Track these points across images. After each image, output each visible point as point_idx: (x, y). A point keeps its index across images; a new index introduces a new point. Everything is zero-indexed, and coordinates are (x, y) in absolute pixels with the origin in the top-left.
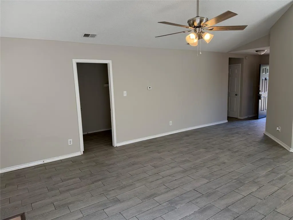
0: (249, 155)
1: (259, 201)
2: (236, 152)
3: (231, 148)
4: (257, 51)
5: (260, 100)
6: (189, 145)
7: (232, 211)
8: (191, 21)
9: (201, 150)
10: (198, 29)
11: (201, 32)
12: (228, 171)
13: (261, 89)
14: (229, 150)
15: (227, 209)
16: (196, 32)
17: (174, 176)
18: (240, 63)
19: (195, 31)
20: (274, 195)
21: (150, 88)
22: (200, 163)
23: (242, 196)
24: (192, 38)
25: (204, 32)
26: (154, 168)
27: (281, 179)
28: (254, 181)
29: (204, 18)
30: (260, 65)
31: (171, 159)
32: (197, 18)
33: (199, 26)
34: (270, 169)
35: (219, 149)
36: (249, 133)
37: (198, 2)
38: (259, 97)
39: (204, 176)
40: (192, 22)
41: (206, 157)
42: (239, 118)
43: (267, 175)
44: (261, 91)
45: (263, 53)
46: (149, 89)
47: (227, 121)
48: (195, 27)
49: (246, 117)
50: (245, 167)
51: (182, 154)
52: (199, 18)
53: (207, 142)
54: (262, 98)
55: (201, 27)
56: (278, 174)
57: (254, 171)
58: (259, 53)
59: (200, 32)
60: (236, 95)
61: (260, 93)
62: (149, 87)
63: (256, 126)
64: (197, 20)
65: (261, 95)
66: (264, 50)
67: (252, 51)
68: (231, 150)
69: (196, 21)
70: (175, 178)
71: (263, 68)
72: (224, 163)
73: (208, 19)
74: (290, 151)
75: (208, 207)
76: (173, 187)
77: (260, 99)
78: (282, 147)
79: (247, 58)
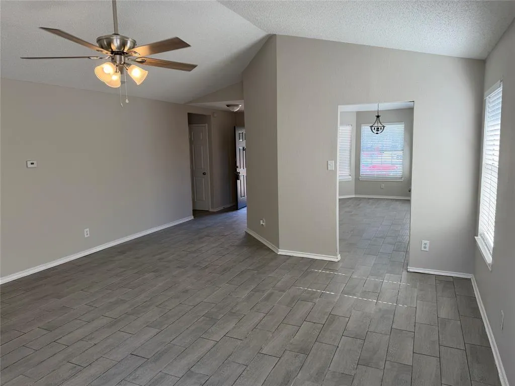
0: (225, 270)
1: (239, 342)
2: (206, 267)
3: (197, 263)
4: (228, 106)
5: (238, 181)
6: (125, 271)
7: (198, 374)
8: (103, 41)
9: (147, 276)
10: (118, 57)
11: (124, 63)
12: (191, 304)
13: (238, 164)
14: (195, 266)
15: (189, 373)
16: (115, 62)
17: (91, 339)
18: (205, 123)
19: (113, 60)
20: (259, 327)
21: (32, 164)
22: (145, 301)
23: (213, 343)
24: (107, 72)
25: (131, 65)
26: (45, 332)
27: (267, 299)
28: (231, 312)
29: (128, 38)
30: (235, 127)
31: (86, 304)
32: (115, 38)
33: (121, 53)
34: (253, 287)
35: (179, 267)
36: (226, 234)
37: (114, 3)
38: (237, 177)
39: (151, 323)
40: (105, 43)
41: (155, 286)
42: (211, 210)
43: (249, 298)
44: (239, 167)
45: (236, 109)
46: (30, 165)
47: (192, 218)
48: (112, 52)
49: (221, 208)
50: (218, 291)
51: (110, 291)
52: (118, 37)
53: (159, 259)
54: (241, 178)
55: (124, 54)
56: (264, 291)
57: (231, 294)
58: (231, 109)
59: (122, 63)
60: (204, 174)
61: (238, 170)
62: (29, 163)
63: (235, 221)
64: (115, 41)
65: (239, 173)
66: (237, 106)
67: (222, 105)
68: (197, 266)
69: (113, 43)
70: (93, 342)
71: (239, 132)
72: (186, 291)
73: (135, 41)
74: (278, 254)
75: (156, 380)
76: (88, 361)
77: (239, 179)
78: (269, 249)
79: (215, 115)
